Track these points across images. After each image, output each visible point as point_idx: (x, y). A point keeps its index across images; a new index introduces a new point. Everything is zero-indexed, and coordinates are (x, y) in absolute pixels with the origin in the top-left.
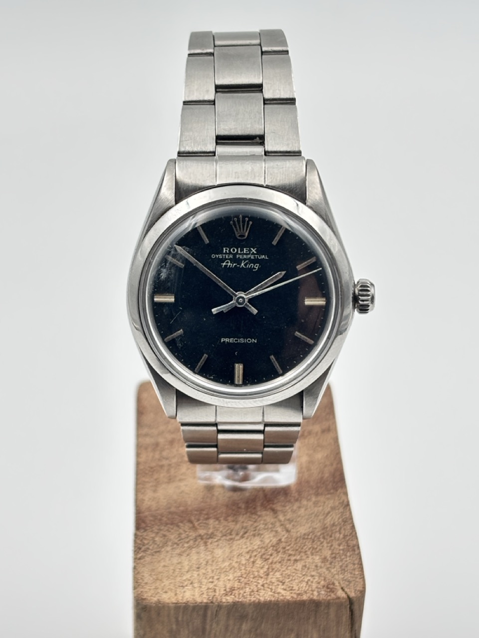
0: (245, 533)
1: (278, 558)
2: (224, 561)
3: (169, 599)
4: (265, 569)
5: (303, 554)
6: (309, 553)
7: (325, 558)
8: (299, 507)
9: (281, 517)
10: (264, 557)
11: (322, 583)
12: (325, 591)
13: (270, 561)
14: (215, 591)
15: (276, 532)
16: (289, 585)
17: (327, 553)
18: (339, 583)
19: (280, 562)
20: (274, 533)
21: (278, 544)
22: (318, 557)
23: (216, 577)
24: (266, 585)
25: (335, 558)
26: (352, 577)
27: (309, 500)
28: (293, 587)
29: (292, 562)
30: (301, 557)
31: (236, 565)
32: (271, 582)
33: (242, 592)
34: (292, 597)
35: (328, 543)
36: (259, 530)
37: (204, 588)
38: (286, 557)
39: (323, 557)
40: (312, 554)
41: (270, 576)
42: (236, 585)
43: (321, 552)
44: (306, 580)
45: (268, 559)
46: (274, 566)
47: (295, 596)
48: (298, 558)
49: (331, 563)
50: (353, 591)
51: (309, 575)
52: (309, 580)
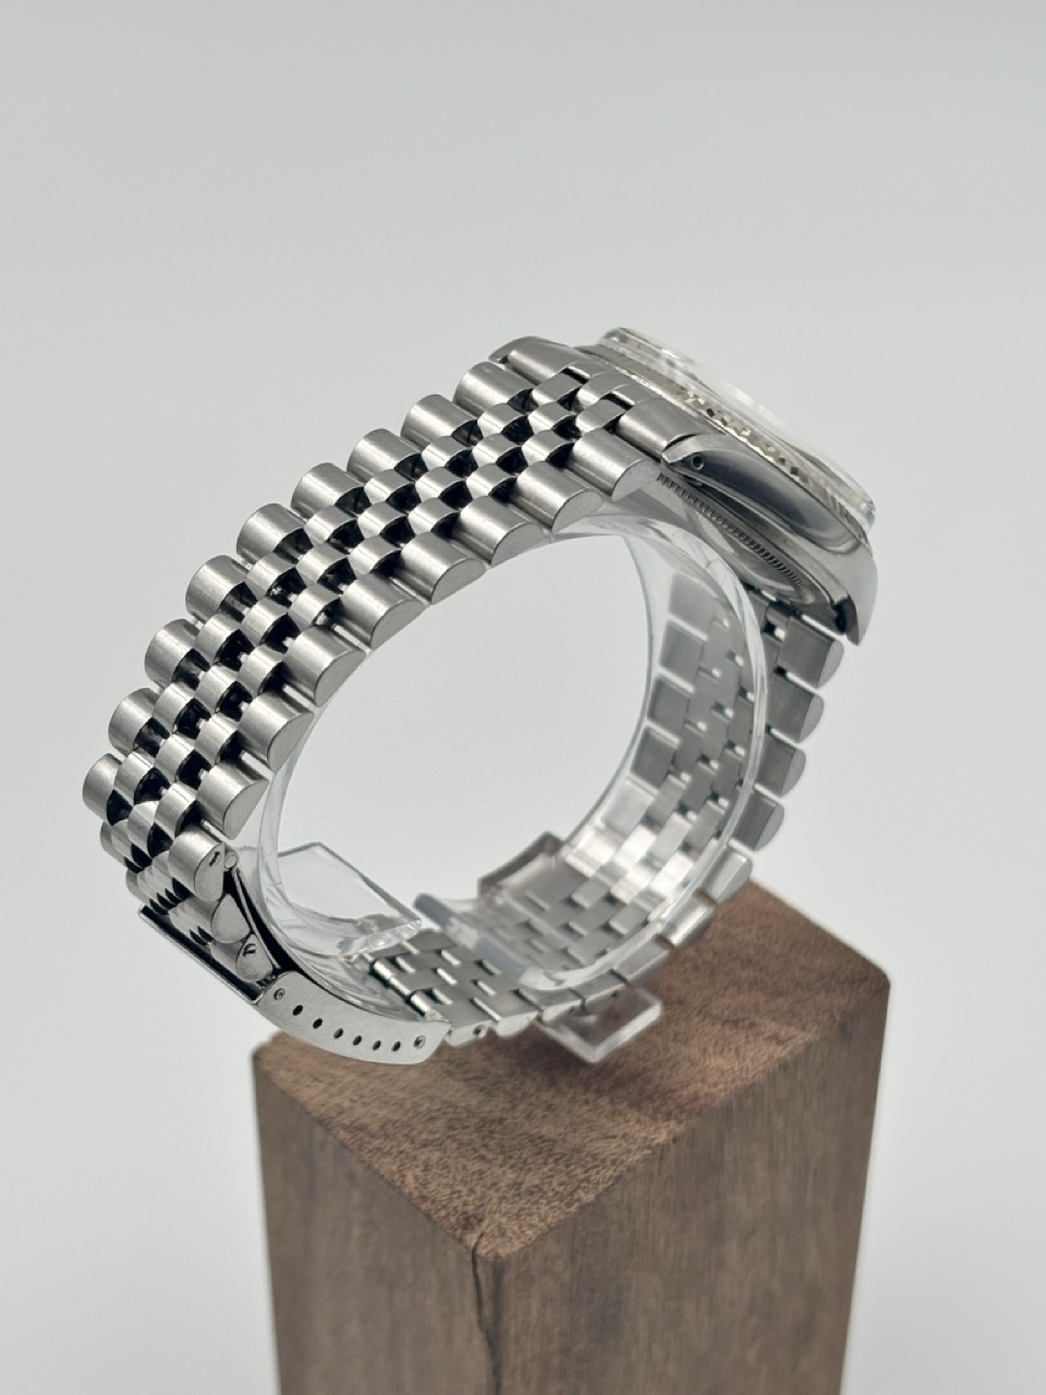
0: (476, 1078)
1: (467, 1137)
2: (403, 1089)
3: (281, 1080)
4: (431, 1138)
5: (501, 1158)
6: (512, 1161)
7: (521, 1184)
8: (587, 1102)
9: (546, 1096)
10: (453, 1122)
11: (470, 1208)
12: (457, 1220)
13: (451, 1133)
14: (341, 1113)
15: (514, 1107)
16: (429, 1178)
17: (532, 1180)
18: (489, 1225)
19: (461, 1144)
20: (508, 1106)
21: (493, 1121)
22: (512, 1176)
23: (365, 1100)
24: (403, 1155)
25: (532, 1193)
26: (514, 1233)
27: (612, 1102)
28: (430, 1183)
29: (476, 1155)
30: (496, 1159)
31: (408, 1104)
32: (415, 1158)
33: (367, 1139)
34: (410, 1194)
35: (551, 1170)
36: (497, 1089)
37: (337, 1100)
38: (478, 1142)
39: (520, 1180)
40: (511, 1167)
41: (426, 1150)
42: (375, 1127)
43: (526, 1174)
44: (458, 1188)
45: (455, 1129)
46: (449, 1142)
47: (416, 1194)
48: (490, 1156)
49: (518, 1195)
50: (490, 1248)
51: (469, 1186)
52: (460, 1192)
